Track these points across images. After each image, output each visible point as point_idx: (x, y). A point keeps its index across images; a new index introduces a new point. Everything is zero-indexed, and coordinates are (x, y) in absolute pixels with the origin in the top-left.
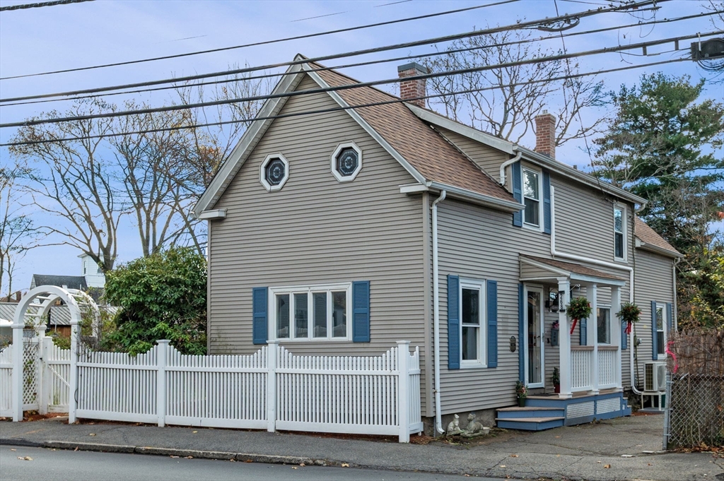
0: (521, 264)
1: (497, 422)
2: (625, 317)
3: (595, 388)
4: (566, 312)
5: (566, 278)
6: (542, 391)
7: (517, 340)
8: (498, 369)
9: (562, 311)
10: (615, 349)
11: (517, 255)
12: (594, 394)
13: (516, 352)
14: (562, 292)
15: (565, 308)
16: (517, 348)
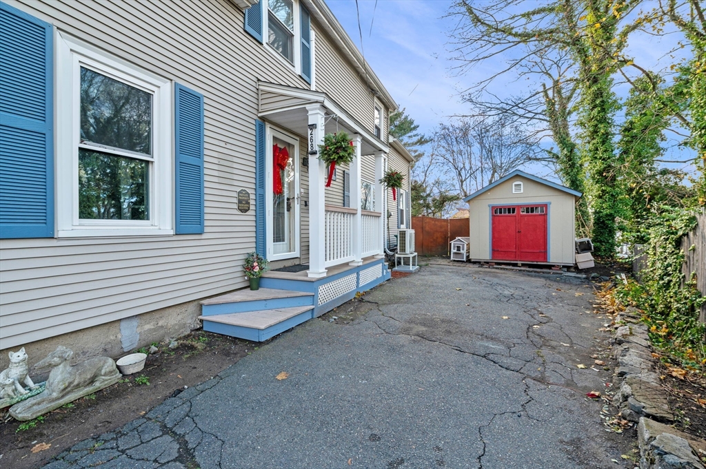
0: (260, 93)
1: (201, 321)
2: (388, 184)
3: (356, 258)
4: (318, 155)
5: (318, 105)
6: (297, 262)
7: (252, 197)
8: (204, 236)
9: (314, 153)
10: (378, 215)
11: (255, 80)
12: (356, 265)
13: (252, 212)
14: (313, 127)
15: (317, 148)
16: (252, 207)
